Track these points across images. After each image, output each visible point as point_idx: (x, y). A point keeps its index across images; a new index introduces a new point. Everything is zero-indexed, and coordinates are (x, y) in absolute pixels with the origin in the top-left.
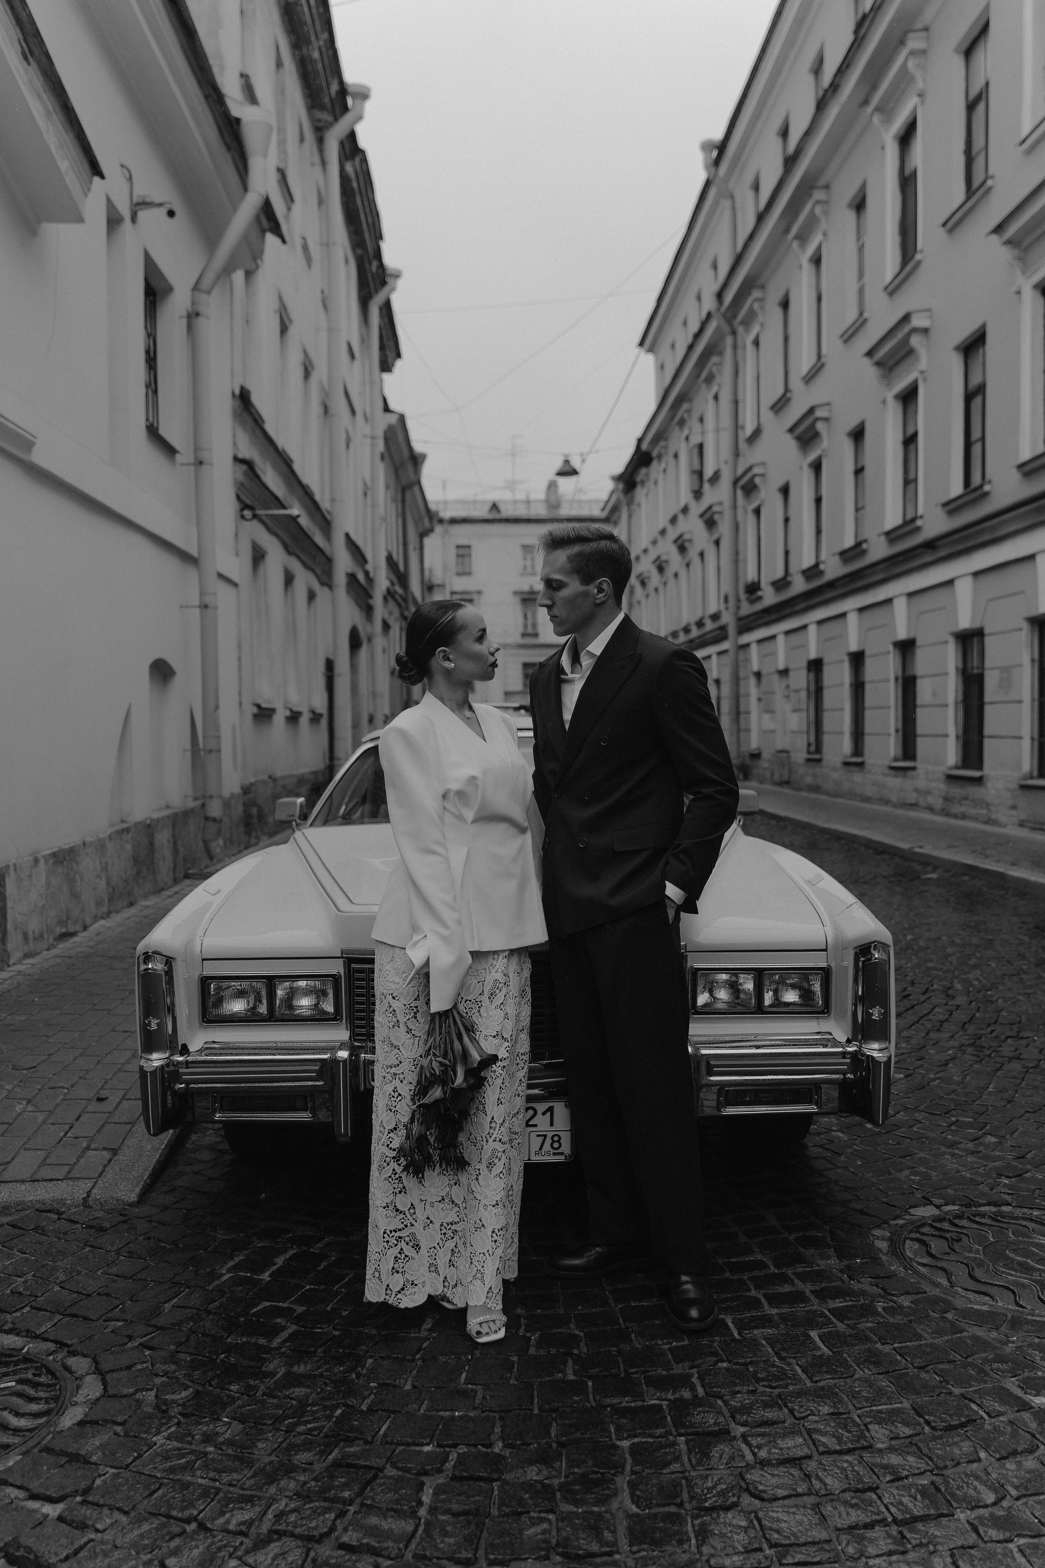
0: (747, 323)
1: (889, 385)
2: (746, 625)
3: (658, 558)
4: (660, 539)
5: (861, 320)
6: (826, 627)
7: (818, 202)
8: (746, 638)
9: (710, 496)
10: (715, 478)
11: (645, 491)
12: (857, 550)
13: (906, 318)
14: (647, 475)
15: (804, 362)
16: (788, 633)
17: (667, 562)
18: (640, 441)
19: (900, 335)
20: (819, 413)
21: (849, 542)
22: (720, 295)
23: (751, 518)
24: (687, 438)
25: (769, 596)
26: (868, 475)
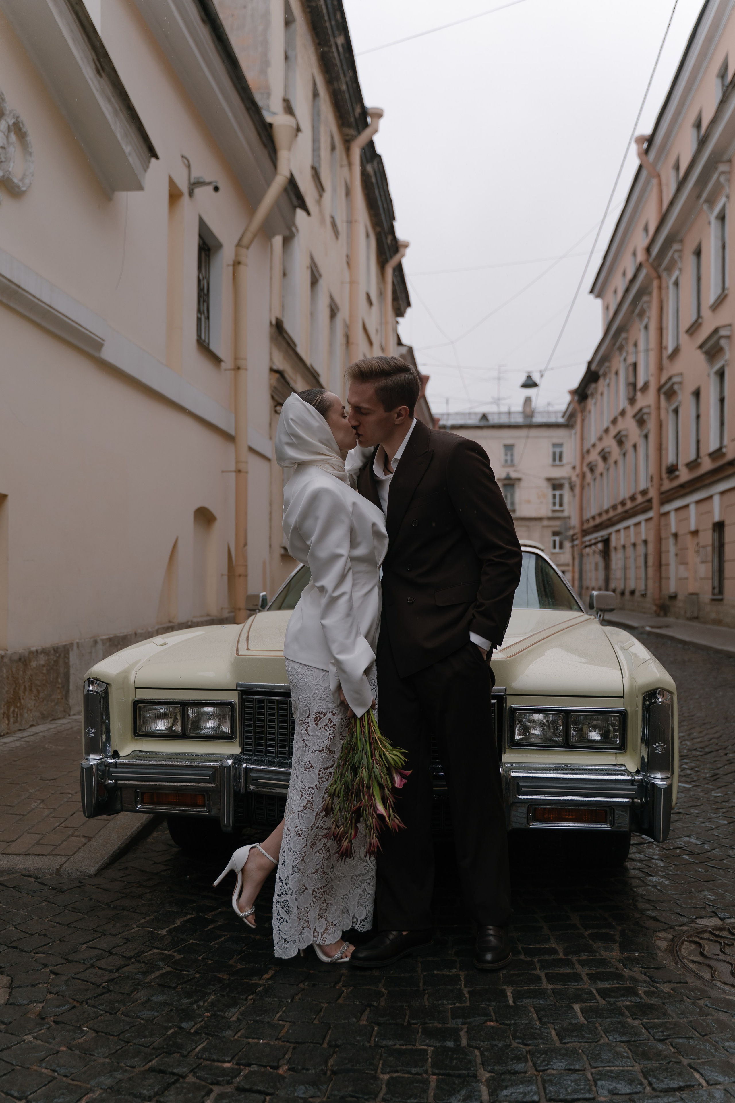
0: (669, 270)
2: (667, 497)
3: (605, 451)
4: (604, 437)
6: (725, 496)
8: (667, 508)
9: (641, 401)
10: (645, 388)
11: (594, 401)
14: (596, 389)
15: (711, 295)
16: (696, 502)
17: (611, 454)
18: (590, 363)
20: (722, 332)
22: (648, 250)
23: (671, 417)
24: (625, 360)
25: (684, 475)
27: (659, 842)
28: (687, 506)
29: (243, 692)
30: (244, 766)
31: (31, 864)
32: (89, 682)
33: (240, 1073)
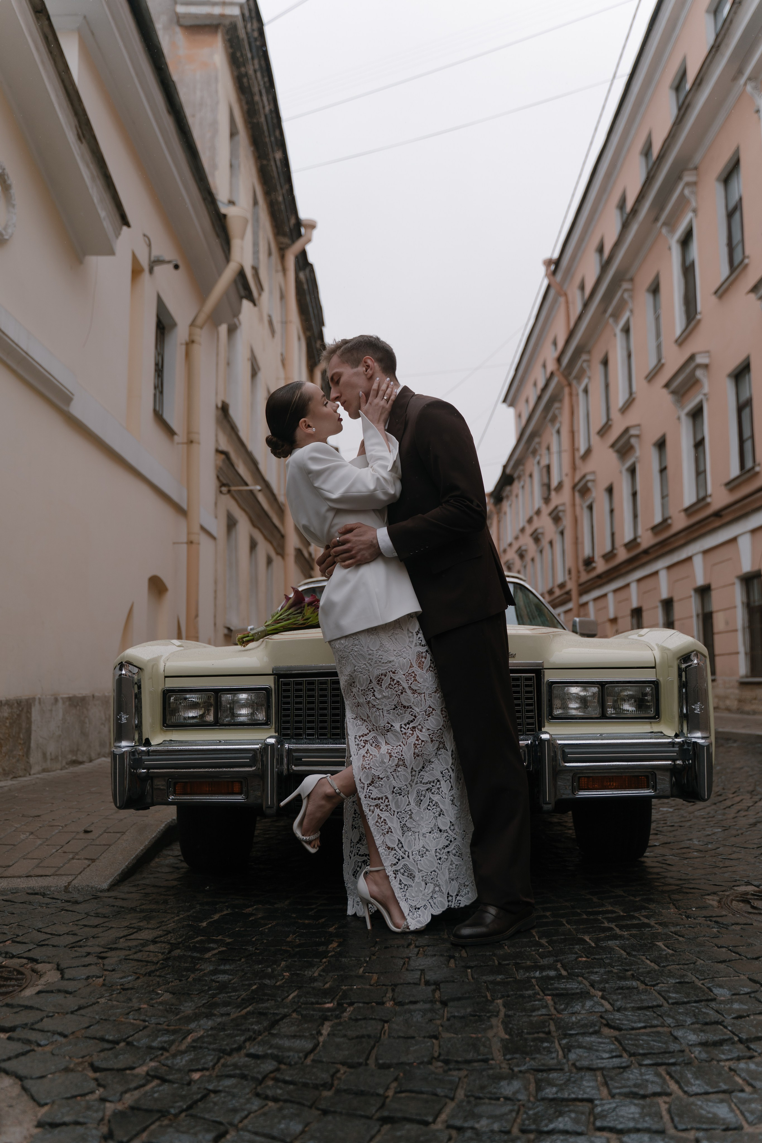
0: (578, 378)
1: (682, 407)
2: (585, 589)
3: (520, 548)
4: (521, 536)
5: (659, 365)
6: (643, 583)
7: (625, 290)
8: (585, 598)
9: (556, 500)
10: (560, 487)
11: (508, 503)
12: (665, 525)
13: (692, 358)
14: (511, 491)
15: (620, 398)
16: (615, 591)
17: (526, 551)
18: (503, 467)
19: (688, 370)
20: (633, 432)
21: (657, 519)
22: (558, 360)
23: (586, 513)
24: (539, 463)
25: (601, 567)
26: (670, 471)
27: (704, 800)
29: (279, 675)
30: (286, 746)
31: (35, 883)
32: (121, 666)
33: (346, 1010)
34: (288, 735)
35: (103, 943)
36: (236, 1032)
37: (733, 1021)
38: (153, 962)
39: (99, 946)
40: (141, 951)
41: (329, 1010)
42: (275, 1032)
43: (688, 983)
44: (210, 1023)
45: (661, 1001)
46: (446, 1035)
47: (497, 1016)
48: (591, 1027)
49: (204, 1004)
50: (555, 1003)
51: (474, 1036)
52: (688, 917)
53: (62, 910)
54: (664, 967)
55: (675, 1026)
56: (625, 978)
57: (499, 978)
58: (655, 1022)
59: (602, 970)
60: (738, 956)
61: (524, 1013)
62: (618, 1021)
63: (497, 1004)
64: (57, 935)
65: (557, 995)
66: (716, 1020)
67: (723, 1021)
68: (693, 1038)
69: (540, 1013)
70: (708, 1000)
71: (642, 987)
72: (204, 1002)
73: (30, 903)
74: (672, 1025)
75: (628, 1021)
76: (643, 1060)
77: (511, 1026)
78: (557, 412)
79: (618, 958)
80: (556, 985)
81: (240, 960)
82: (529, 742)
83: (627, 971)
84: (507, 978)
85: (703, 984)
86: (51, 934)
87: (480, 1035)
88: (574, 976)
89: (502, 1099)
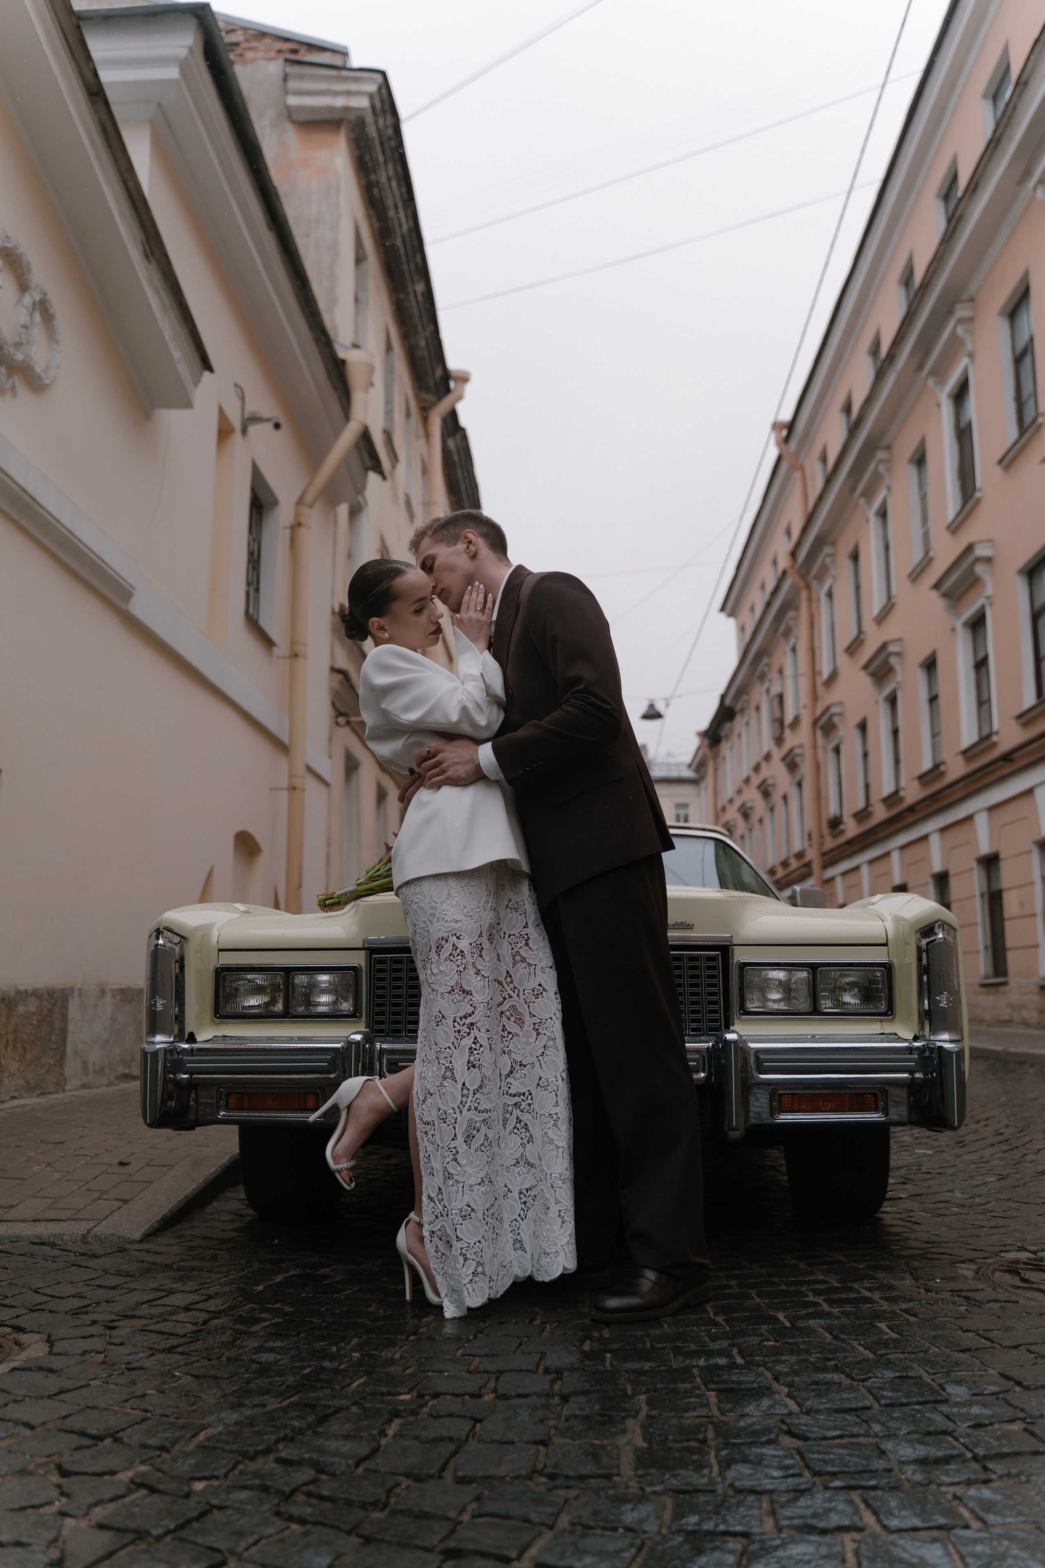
0: (820, 577)
1: (958, 615)
2: (830, 859)
3: (743, 805)
4: (745, 789)
5: (927, 560)
6: (909, 852)
7: (881, 461)
8: (831, 872)
9: (791, 740)
10: (796, 721)
11: (729, 745)
12: (935, 772)
13: (970, 548)
14: (731, 729)
15: (875, 603)
16: (871, 862)
17: (751, 808)
18: (723, 697)
19: (965, 565)
20: (892, 648)
21: (927, 764)
22: (793, 554)
23: (831, 757)
24: (768, 691)
25: (851, 829)
26: (942, 701)
27: (954, 1129)
28: (857, 868)
29: (372, 950)
30: (378, 1045)
31: (44, 1230)
32: (158, 932)
33: (427, 1403)
34: (382, 1031)
35: (118, 1309)
36: (267, 1429)
37: (968, 1431)
38: (177, 1335)
39: (111, 1313)
40: (166, 1320)
41: (403, 1402)
42: (320, 1430)
43: (912, 1378)
44: (235, 1416)
45: (869, 1401)
46: (558, 1440)
47: (635, 1417)
48: (764, 1434)
49: (233, 1392)
50: (720, 1401)
51: (597, 1442)
52: (927, 1290)
53: (73, 1265)
54: (882, 1355)
55: (884, 1436)
56: (824, 1370)
57: (647, 1366)
58: (855, 1430)
59: (794, 1359)
60: (989, 1343)
61: (673, 1414)
62: (803, 1428)
63: (638, 1400)
64: (59, 1298)
65: (725, 1390)
66: (945, 1428)
67: (954, 1431)
68: (907, 1452)
69: (696, 1414)
70: (936, 1402)
71: (846, 1381)
72: (234, 1388)
73: (32, 1255)
74: (880, 1434)
75: (819, 1427)
76: (831, 1481)
77: (652, 1430)
78: (791, 623)
79: (820, 1342)
80: (725, 1377)
81: (298, 1335)
82: (710, 1044)
83: (829, 1360)
84: (658, 1366)
85: (933, 1380)
86: (52, 1296)
87: (606, 1442)
88: (753, 1365)
89: (621, 1530)
